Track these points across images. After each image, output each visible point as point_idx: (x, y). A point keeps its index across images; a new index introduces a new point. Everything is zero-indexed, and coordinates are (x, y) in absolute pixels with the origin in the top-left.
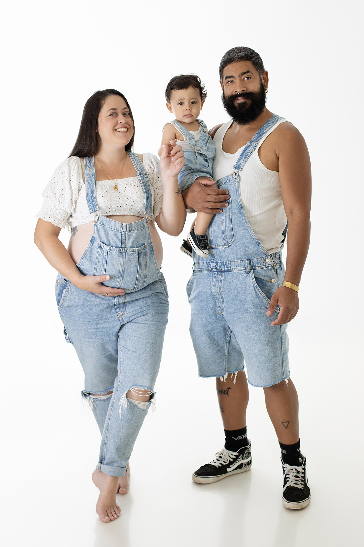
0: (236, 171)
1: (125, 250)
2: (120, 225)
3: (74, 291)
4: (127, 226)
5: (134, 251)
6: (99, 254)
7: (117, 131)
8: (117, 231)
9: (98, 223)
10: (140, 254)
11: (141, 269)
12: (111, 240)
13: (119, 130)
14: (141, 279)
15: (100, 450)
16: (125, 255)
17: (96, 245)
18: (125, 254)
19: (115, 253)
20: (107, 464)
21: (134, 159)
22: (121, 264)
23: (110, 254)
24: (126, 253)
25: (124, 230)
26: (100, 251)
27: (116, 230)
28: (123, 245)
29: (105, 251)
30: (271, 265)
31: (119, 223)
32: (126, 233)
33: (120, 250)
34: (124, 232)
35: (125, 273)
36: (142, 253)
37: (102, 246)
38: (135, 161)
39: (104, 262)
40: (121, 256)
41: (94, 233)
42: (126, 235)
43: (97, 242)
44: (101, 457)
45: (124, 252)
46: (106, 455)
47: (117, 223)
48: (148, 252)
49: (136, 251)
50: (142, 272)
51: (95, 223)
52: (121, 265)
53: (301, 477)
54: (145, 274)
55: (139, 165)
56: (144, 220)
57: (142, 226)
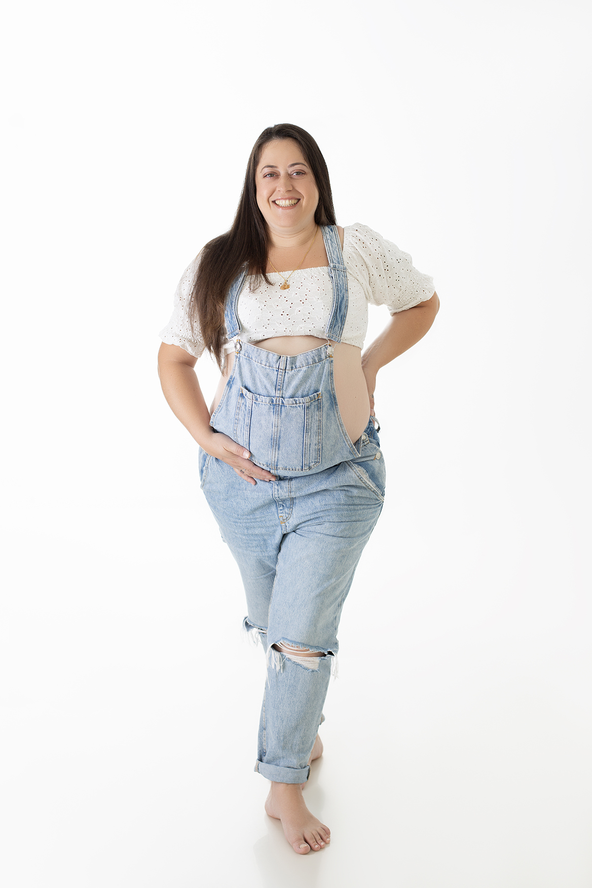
1: (281, 401)
2: (276, 357)
3: (215, 470)
4: (287, 359)
5: (296, 403)
6: (239, 406)
8: (270, 368)
9: (241, 355)
10: (308, 407)
11: (309, 434)
12: (259, 384)
14: (311, 451)
15: (259, 739)
16: (281, 410)
17: (236, 392)
18: (281, 408)
19: (263, 406)
20: (268, 762)
21: (329, 241)
22: (274, 425)
23: (256, 407)
24: (281, 406)
25: (282, 367)
26: (242, 401)
27: (269, 366)
28: (279, 392)
29: (249, 403)
31: (274, 355)
32: (285, 372)
33: (273, 402)
34: (282, 371)
35: (282, 439)
36: (313, 407)
37: (244, 394)
38: (330, 245)
39: (247, 421)
40: (274, 412)
41: (234, 370)
42: (285, 376)
43: (237, 386)
44: (260, 751)
45: (279, 405)
46: (267, 746)
47: (271, 355)
48: (326, 404)
49: (300, 403)
50: (312, 438)
51: (236, 355)
52: (274, 427)
54: (319, 443)
55: (335, 253)
56: (322, 349)
57: (317, 359)
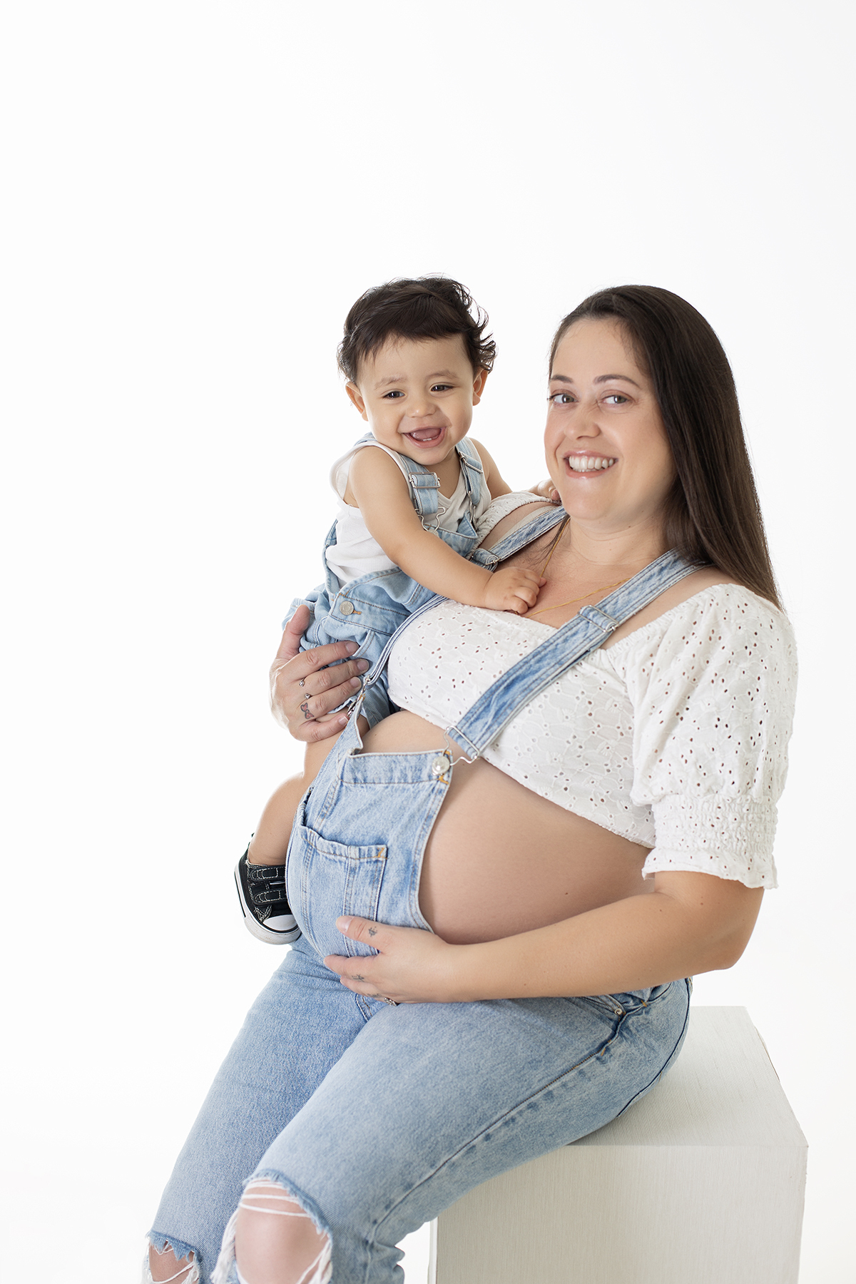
5: (334, 853)
10: (353, 870)
56: (429, 757)
57: (410, 775)
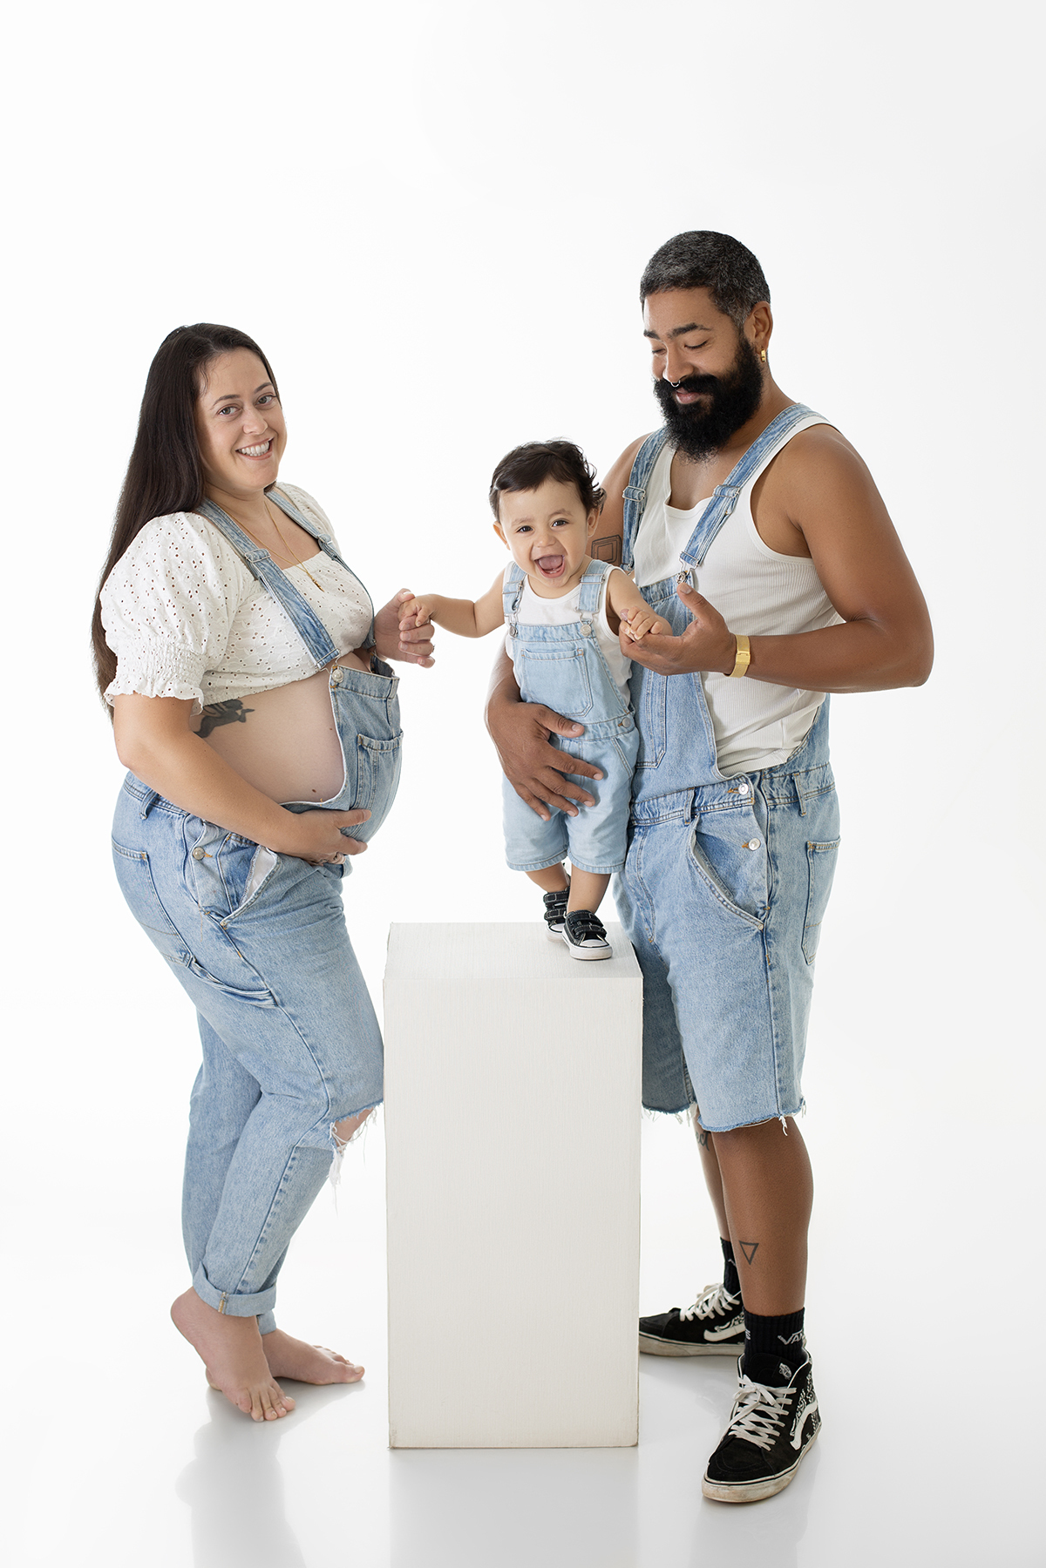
0: (688, 567)
7: (242, 453)
13: (248, 451)
30: (747, 801)
53: (776, 1417)
